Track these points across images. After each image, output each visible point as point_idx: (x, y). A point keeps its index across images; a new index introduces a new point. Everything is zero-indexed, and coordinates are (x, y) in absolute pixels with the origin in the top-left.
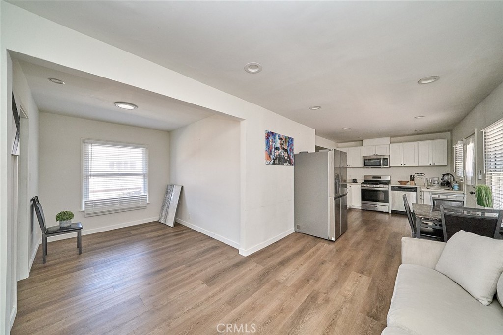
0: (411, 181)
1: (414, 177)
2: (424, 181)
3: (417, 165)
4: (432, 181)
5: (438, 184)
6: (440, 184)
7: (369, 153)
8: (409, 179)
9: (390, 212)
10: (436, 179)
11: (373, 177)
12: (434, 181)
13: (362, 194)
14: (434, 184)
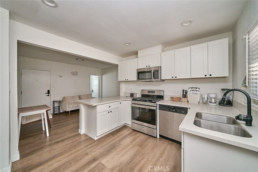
0: (183, 97)
1: (186, 93)
2: (198, 98)
3: (190, 77)
4: (208, 98)
5: (215, 103)
6: (218, 104)
7: (142, 65)
8: (180, 95)
9: (158, 137)
10: (213, 96)
11: (149, 92)
12: (211, 98)
13: (132, 113)
14: (211, 102)
